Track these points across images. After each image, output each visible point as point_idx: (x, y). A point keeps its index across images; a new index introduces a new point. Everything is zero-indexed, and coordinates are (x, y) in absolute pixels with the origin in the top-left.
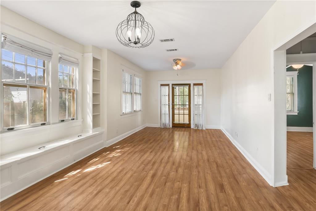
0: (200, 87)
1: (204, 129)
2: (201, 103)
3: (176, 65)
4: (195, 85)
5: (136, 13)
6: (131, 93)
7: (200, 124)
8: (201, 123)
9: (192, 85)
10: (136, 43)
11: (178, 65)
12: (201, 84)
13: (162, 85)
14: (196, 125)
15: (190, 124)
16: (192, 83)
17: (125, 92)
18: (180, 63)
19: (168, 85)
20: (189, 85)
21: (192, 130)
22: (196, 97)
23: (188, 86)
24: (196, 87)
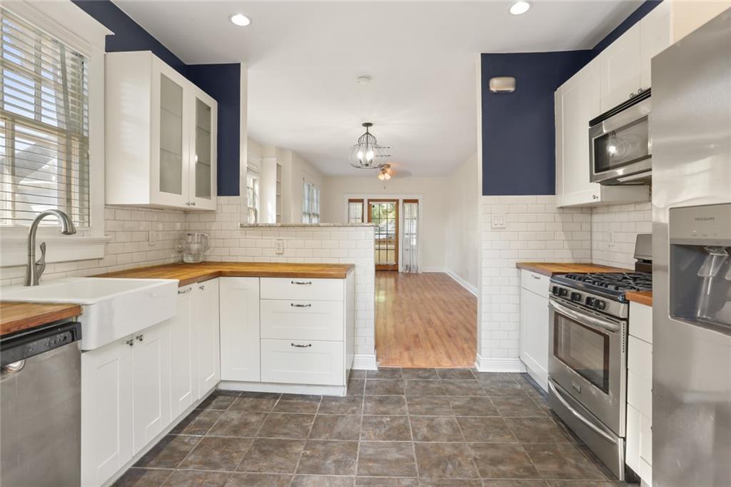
0: (414, 205)
1: (420, 272)
2: (414, 232)
3: (384, 173)
4: (405, 201)
5: (367, 133)
6: (310, 215)
7: (414, 266)
8: (415, 264)
9: (401, 202)
10: (367, 165)
11: (386, 174)
12: (416, 201)
13: (351, 201)
14: (407, 266)
15: (397, 264)
16: (401, 198)
17: (305, 213)
18: (389, 170)
19: (362, 201)
20: (397, 201)
21: (400, 275)
22: (407, 221)
23: (395, 203)
24: (407, 206)
